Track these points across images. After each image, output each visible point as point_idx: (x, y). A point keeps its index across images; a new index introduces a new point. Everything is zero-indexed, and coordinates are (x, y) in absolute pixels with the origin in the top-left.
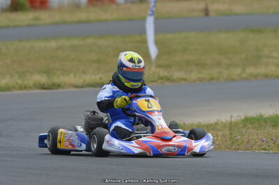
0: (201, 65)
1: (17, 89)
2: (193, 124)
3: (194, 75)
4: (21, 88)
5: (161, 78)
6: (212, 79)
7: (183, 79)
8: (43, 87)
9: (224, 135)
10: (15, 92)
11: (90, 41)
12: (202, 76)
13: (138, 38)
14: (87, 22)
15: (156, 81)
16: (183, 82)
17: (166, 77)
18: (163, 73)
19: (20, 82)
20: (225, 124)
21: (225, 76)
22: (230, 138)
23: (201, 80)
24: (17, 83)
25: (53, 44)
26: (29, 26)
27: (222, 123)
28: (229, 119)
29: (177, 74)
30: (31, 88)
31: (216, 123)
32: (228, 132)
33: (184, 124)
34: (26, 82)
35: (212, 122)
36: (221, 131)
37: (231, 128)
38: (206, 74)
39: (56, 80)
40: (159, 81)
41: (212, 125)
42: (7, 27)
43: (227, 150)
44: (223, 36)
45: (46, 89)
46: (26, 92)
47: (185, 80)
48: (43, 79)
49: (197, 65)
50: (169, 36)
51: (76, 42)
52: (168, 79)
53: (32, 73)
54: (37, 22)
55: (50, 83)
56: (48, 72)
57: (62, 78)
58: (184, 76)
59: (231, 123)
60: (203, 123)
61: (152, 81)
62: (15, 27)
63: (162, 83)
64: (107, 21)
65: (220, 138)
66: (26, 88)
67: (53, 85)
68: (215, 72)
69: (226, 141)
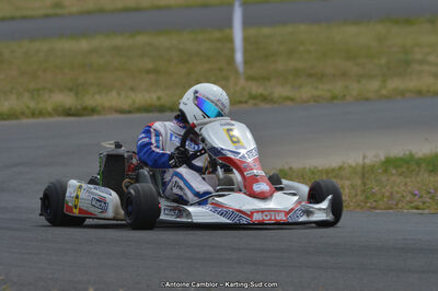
1: (28, 117)
2: (304, 168)
3: (306, 92)
4: (33, 115)
5: (254, 98)
6: (334, 98)
7: (288, 98)
8: (68, 113)
9: (353, 187)
10: (25, 121)
11: (141, 39)
12: (317, 93)
13: (217, 34)
15: (246, 102)
16: (289, 103)
17: (261, 95)
18: (256, 89)
19: (32, 105)
20: (355, 168)
21: (354, 93)
22: (363, 191)
23: (316, 99)
24: (28, 107)
25: (84, 44)
26: (47, 16)
27: (350, 167)
28: (360, 161)
29: (280, 91)
30: (50, 115)
31: (341, 168)
32: (359, 182)
33: (291, 168)
34: (41, 105)
35: (334, 165)
36: (348, 179)
37: (363, 175)
38: (324, 89)
39: (89, 101)
40: (252, 102)
41: (333, 170)
42: (13, 18)
43: (358, 210)
45: (74, 116)
46: (41, 120)
47: (292, 100)
48: (68, 100)
49: (310, 75)
50: (266, 31)
51: (119, 41)
52: (265, 99)
53: (51, 91)
54: (59, 11)
55: (79, 107)
56: (75, 89)
57: (98, 97)
58: (291, 94)
59: (364, 167)
60: (320, 168)
61: (240, 102)
62: (24, 18)
63: (255, 105)
64: (168, 8)
65: (347, 190)
66: (41, 114)
67: (85, 109)
68: (338, 87)
69: (356, 195)
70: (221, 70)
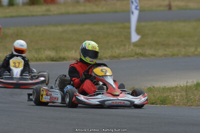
0: (166, 45)
1: (33, 61)
2: (160, 87)
3: (161, 52)
4: (36, 60)
5: (137, 54)
6: (173, 55)
7: (152, 55)
8: (53, 60)
9: (182, 96)
11: (86, 27)
12: (167, 53)
13: (120, 25)
15: (134, 56)
16: (153, 57)
17: (140, 53)
18: (138, 50)
19: (36, 56)
20: (183, 87)
21: (183, 53)
22: (186, 98)
23: (165, 56)
24: (34, 57)
25: (60, 29)
26: (43, 15)
27: (181, 87)
28: (185, 84)
29: (149, 52)
30: (44, 60)
31: (176, 87)
32: (184, 94)
33: (154, 87)
34: (40, 56)
35: (173, 86)
36: (180, 92)
37: (186, 90)
38: (169, 51)
39: (62, 55)
40: (136, 56)
41: (173, 88)
42: (27, 16)
43: (184, 106)
44: (182, 24)
45: (55, 61)
46: (40, 63)
47: (154, 55)
48: (52, 54)
49: (163, 45)
50: (143, 24)
51: (76, 27)
52: (142, 55)
53: (45, 50)
54: (48, 13)
55: (57, 57)
56: (56, 49)
57: (66, 53)
58: (154, 53)
59: (187, 87)
60: (167, 87)
61: (131, 56)
62: (33, 16)
63: (138, 57)
65: (179, 97)
66: (40, 60)
67: (60, 58)
68: (176, 50)
69: (183, 100)
70: (122, 41)
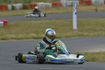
0: (94, 30)
2: (91, 52)
3: (92, 34)
4: (26, 39)
5: (79, 35)
6: (98, 36)
7: (87, 35)
8: (35, 38)
10: (24, 40)
11: (52, 21)
12: (95, 34)
14: (52, 14)
15: (77, 36)
16: (88, 37)
17: (81, 35)
18: (80, 33)
19: (26, 36)
20: (103, 52)
21: (103, 34)
23: (94, 36)
24: (25, 37)
25: (39, 22)
27: (102, 52)
29: (85, 34)
30: (31, 39)
31: (100, 52)
32: (104, 56)
33: (88, 52)
34: (28, 36)
35: (98, 52)
36: (101, 55)
40: (79, 36)
41: (98, 53)
42: (22, 15)
43: (104, 62)
44: (103, 19)
45: (36, 39)
46: (28, 40)
47: (88, 36)
48: (34, 35)
49: (93, 30)
50: (83, 19)
51: (47, 21)
52: (82, 36)
53: (31, 33)
55: (38, 37)
56: (37, 32)
57: (42, 35)
58: (88, 35)
60: (95, 52)
61: (76, 36)
63: (80, 37)
64: (59, 13)
65: (101, 58)
66: (28, 38)
67: (39, 37)
68: (99, 33)
69: (103, 59)
